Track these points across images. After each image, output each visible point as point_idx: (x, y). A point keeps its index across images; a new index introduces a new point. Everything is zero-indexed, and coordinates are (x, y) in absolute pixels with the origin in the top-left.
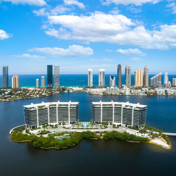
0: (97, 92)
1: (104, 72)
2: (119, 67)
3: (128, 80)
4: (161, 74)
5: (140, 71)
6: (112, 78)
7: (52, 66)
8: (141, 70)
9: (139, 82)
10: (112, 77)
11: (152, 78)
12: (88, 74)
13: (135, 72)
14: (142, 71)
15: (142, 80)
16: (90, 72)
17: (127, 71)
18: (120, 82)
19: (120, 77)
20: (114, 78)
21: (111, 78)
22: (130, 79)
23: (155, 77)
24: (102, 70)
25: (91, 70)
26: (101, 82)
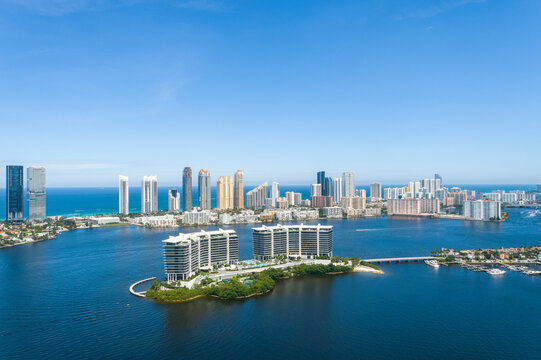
0: (165, 222)
1: (155, 183)
2: (187, 172)
3: (205, 197)
4: (266, 184)
5: (229, 181)
6: (174, 195)
7: (22, 168)
8: (229, 177)
9: (226, 202)
10: (174, 193)
11: (249, 193)
12: (120, 186)
13: (219, 183)
14: (232, 181)
15: (232, 196)
16: (124, 183)
17: (204, 180)
18: (189, 202)
19: (188, 192)
20: (178, 194)
21: (170, 194)
22: (209, 195)
23: (255, 190)
24: (152, 178)
25: (126, 178)
26: (148, 204)
